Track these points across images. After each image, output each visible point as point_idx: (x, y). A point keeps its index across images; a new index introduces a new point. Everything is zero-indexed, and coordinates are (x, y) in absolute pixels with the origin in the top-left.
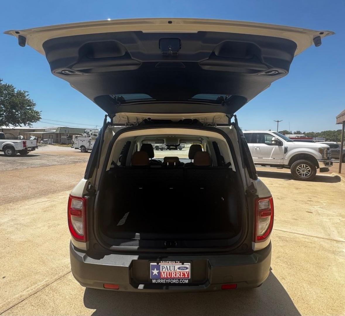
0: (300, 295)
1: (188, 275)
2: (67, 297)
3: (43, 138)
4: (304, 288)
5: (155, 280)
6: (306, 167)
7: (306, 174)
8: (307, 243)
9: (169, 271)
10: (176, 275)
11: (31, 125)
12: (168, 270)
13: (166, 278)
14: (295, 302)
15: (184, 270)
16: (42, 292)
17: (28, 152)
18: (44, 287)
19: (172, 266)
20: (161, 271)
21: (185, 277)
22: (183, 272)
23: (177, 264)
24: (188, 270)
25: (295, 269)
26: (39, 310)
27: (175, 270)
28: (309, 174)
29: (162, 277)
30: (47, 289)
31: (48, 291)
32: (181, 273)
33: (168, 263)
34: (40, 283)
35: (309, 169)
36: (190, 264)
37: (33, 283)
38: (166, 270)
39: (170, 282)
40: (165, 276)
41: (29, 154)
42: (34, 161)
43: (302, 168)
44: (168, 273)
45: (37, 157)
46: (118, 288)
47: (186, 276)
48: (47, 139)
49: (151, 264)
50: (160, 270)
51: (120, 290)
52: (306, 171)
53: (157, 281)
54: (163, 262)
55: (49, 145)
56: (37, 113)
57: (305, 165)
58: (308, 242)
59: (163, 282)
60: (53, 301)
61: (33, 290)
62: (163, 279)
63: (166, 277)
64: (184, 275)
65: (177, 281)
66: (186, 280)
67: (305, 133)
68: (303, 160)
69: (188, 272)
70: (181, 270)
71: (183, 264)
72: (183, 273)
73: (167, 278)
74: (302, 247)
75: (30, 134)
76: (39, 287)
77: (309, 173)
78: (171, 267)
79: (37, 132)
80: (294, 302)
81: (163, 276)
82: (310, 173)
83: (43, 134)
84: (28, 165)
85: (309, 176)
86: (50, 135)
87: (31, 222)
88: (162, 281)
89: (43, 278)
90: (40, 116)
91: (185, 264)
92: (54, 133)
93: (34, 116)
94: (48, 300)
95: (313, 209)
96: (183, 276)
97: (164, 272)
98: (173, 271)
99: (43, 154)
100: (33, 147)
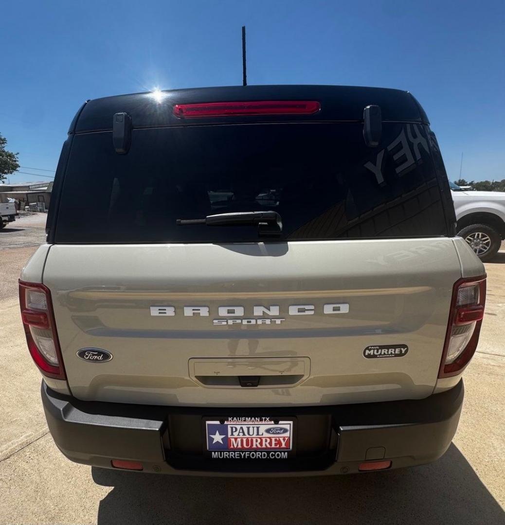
0: (488, 462)
1: (287, 443)
2: (63, 464)
3: (28, 200)
4: (494, 449)
5: (216, 453)
6: (482, 238)
7: (481, 250)
8: (491, 367)
9: (247, 436)
10: (261, 444)
11: (4, 178)
12: (244, 434)
13: (239, 449)
14: (480, 475)
15: (279, 433)
16: (20, 456)
17: (4, 223)
18: (22, 447)
19: (253, 427)
20: (229, 436)
21: (280, 448)
22: (278, 439)
23: (263, 423)
24: (287, 434)
25: (474, 413)
26: (12, 487)
27: (260, 433)
28: (486, 251)
29: (232, 447)
30: (29, 450)
31: (29, 453)
32: (273, 439)
33: (245, 421)
34: (15, 441)
35: (488, 241)
36: (291, 422)
37: (5, 439)
38: (241, 434)
39: (249, 457)
40: (237, 445)
41: (6, 227)
42: (15, 239)
43: (475, 239)
44: (245, 440)
45: (20, 232)
46: (140, 468)
47: (283, 446)
48: (36, 203)
49: (208, 422)
50: (227, 434)
51: (144, 471)
52: (482, 244)
53: (221, 454)
54: (233, 419)
55: (40, 214)
56: (11, 156)
57: (480, 234)
58: (494, 366)
59: (234, 456)
60: (37, 472)
61: (3, 452)
62: (235, 452)
63: (240, 446)
64: (279, 442)
65: (264, 455)
66: (283, 453)
67: (473, 183)
68: (479, 225)
69: (287, 438)
70: (273, 433)
71: (276, 423)
72: (276, 440)
73: (242, 450)
74: (484, 375)
75: (6, 195)
76: (14, 446)
77: (486, 249)
78: (251, 429)
79: (16, 191)
80: (478, 474)
81: (233, 445)
82: (488, 248)
83: (27, 194)
84: (5, 245)
85: (485, 252)
86: (38, 196)
87: (6, 336)
88: (232, 454)
89: (23, 431)
90: (17, 163)
91: (280, 422)
92: (44, 192)
93: (6, 163)
94: (29, 470)
95: (497, 308)
96: (276, 444)
97: (236, 439)
98: (254, 436)
99: (28, 227)
100: (10, 215)
